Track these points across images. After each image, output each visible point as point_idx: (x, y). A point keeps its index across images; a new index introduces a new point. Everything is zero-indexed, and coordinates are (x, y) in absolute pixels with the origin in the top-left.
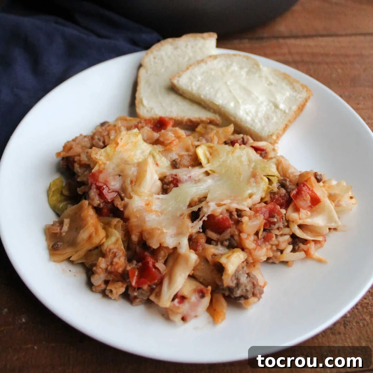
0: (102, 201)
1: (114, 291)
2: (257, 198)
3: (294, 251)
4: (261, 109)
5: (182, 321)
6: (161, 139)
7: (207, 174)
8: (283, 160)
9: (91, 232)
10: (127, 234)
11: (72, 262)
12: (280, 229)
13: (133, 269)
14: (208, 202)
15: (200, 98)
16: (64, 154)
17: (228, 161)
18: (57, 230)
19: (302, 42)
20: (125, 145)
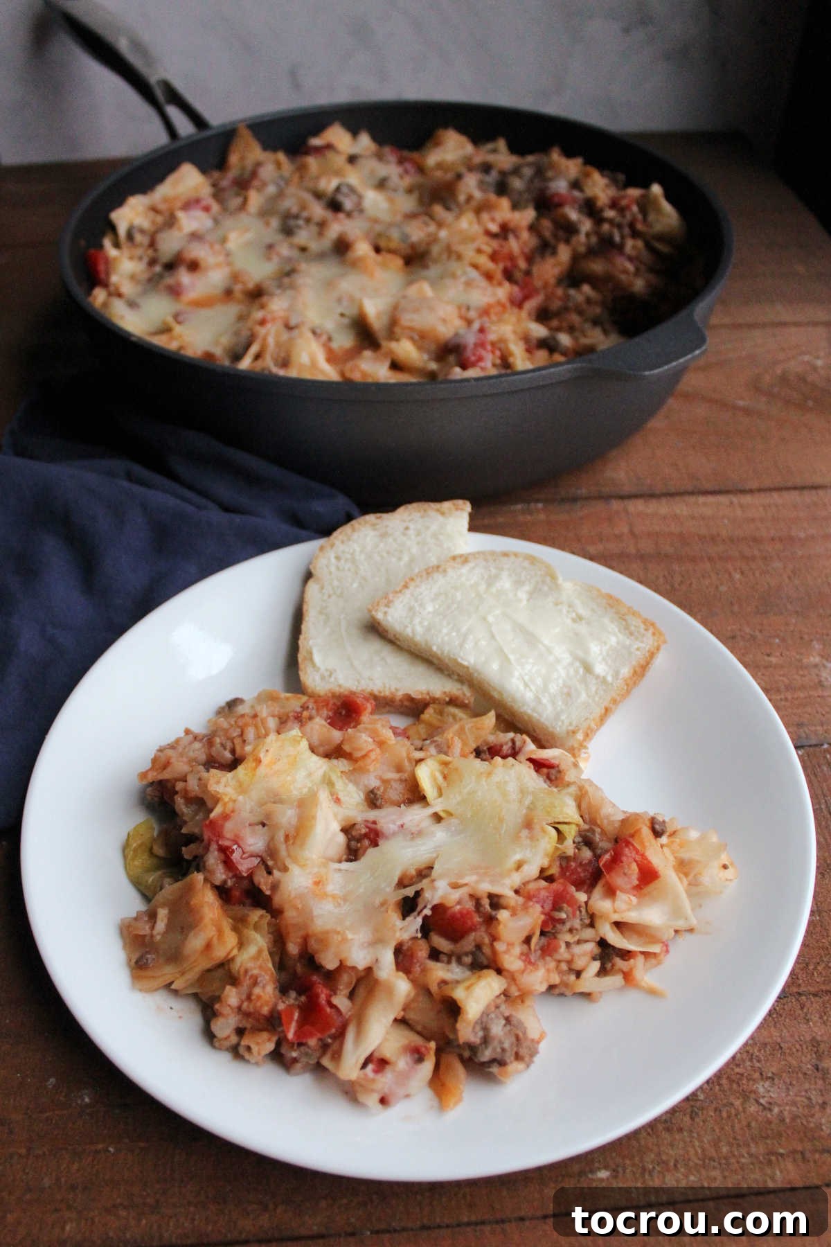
0: (230, 875)
1: (255, 1048)
2: (532, 870)
3: (603, 972)
4: (555, 675)
5: (380, 1106)
6: (347, 748)
7: (437, 818)
8: (590, 790)
9: (210, 936)
10: (279, 940)
11: (176, 993)
12: (575, 931)
13: (290, 1008)
14: (433, 881)
15: (431, 649)
16: (152, 776)
17: (480, 793)
18: (144, 928)
19: (662, 508)
20: (275, 763)
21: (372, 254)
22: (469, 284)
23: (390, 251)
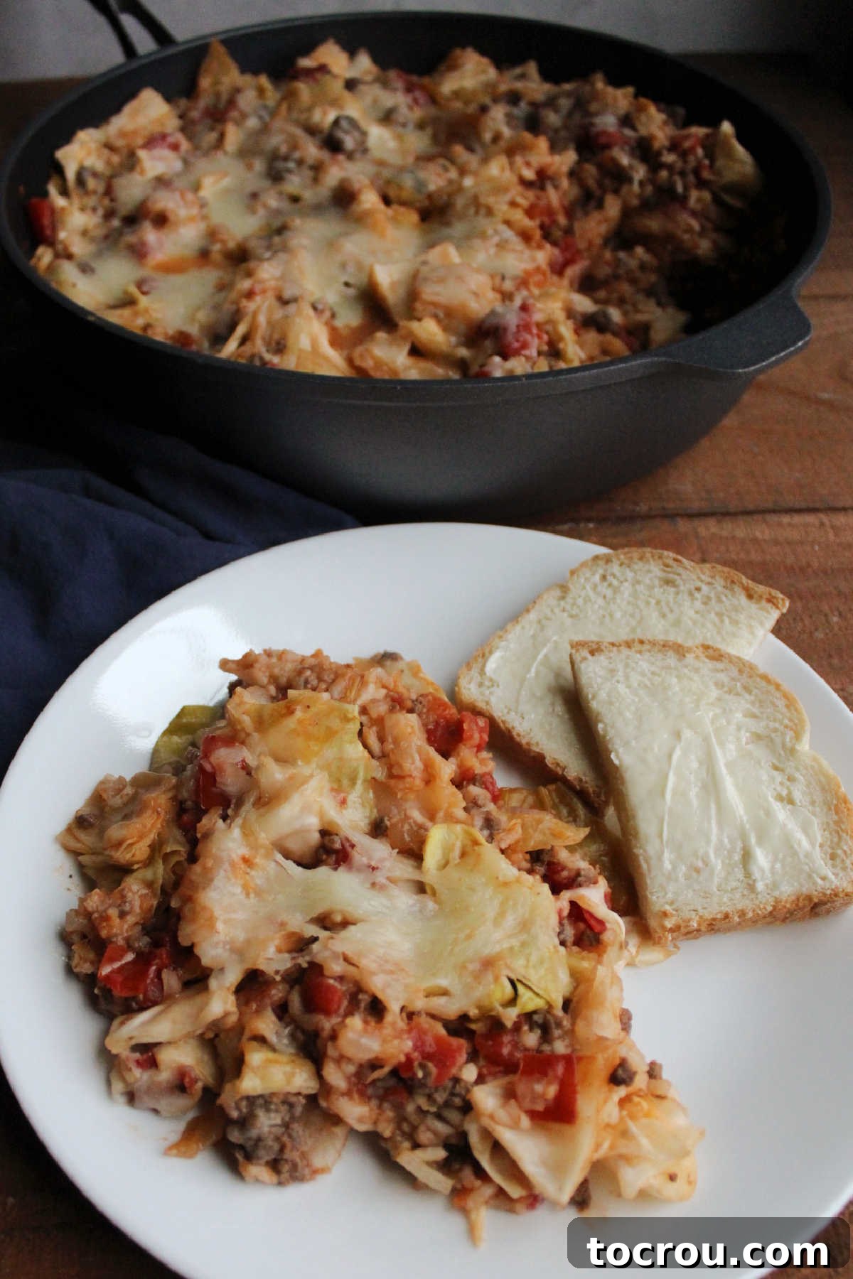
3: (443, 1165)
7: (419, 889)
20: (311, 724)
21: (382, 206)
22: (501, 246)
23: (403, 203)
